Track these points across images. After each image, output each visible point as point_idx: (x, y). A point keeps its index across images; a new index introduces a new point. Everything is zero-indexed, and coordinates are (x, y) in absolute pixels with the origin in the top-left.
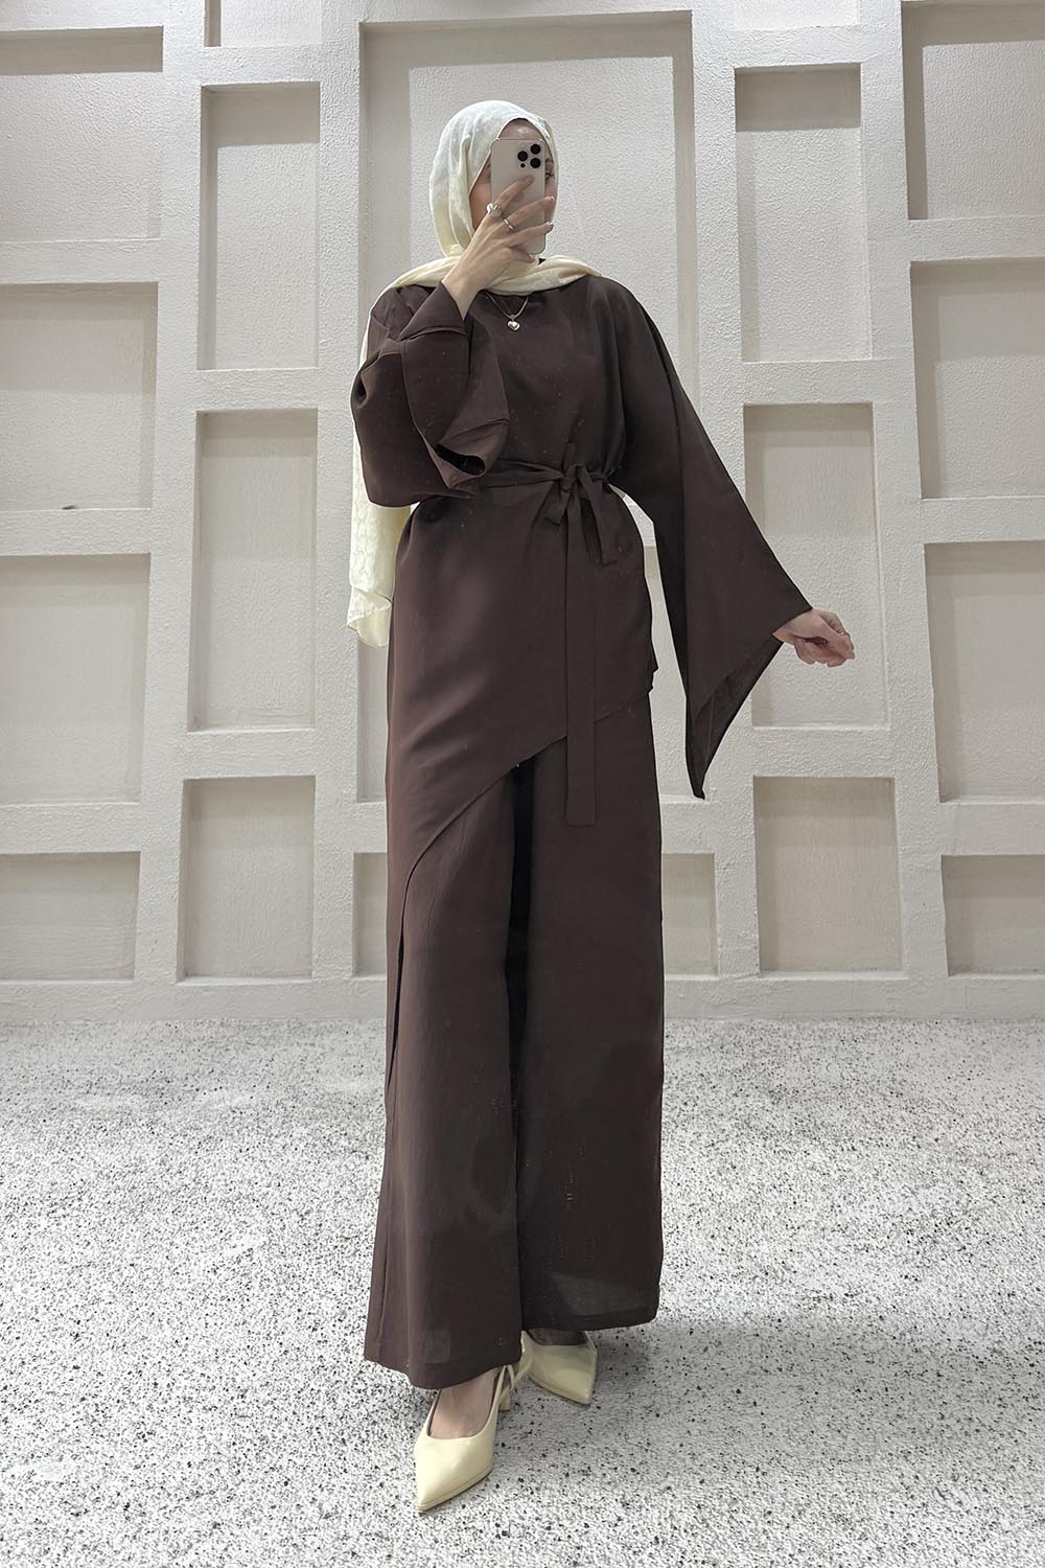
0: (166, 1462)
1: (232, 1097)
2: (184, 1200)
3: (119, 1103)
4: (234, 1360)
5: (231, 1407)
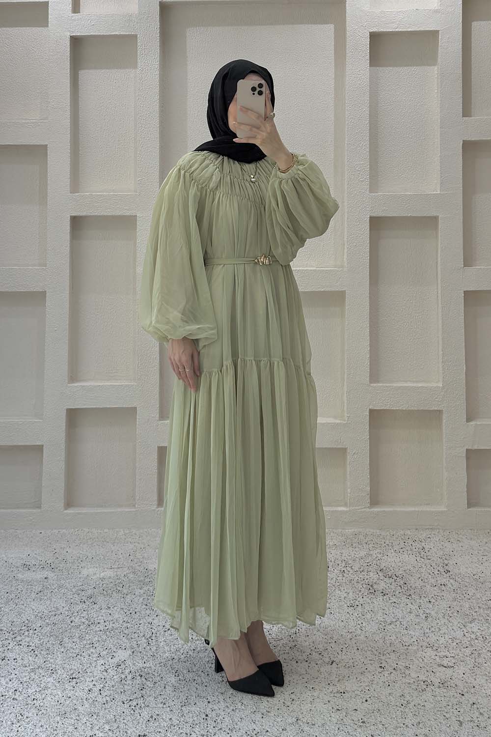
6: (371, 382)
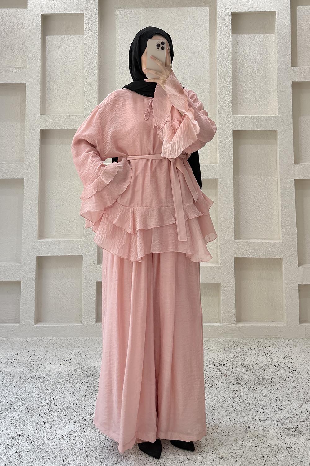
6: (235, 239)
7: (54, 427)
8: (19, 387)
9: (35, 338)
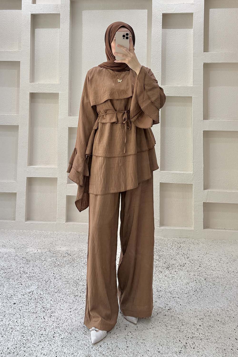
0: (4, 344)
1: (35, 251)
2: (20, 276)
3: (9, 251)
4: (25, 318)
5: (22, 331)
6: (161, 170)
7: (20, 288)
8: (5, 261)
9: (25, 231)
